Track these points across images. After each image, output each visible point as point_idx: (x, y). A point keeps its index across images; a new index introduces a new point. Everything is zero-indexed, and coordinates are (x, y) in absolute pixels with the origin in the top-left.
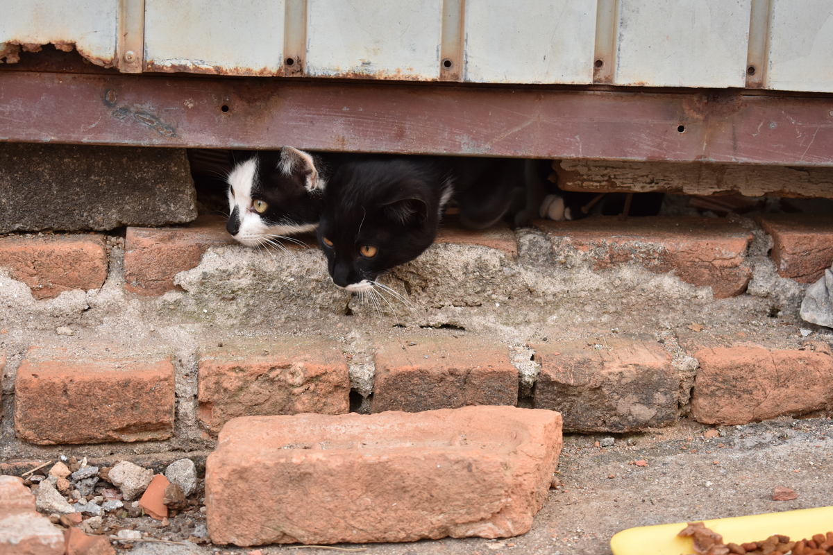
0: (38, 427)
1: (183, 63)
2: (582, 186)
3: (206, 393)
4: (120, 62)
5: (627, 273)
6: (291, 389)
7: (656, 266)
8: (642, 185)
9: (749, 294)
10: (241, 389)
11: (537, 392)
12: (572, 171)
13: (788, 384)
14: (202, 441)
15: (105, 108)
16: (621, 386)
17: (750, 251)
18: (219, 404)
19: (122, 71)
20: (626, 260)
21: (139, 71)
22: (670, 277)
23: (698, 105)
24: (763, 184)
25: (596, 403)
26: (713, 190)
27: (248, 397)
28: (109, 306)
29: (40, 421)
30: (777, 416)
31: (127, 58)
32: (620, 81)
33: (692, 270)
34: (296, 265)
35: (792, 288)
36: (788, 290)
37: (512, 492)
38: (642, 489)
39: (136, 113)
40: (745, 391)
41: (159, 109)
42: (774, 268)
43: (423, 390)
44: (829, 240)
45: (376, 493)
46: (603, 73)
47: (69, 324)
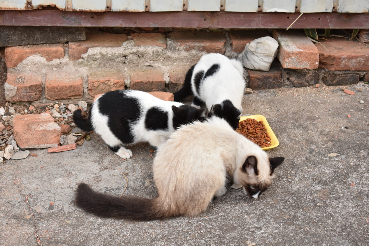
0: (51, 96)
1: (82, 9)
3: (90, 87)
5: (194, 52)
6: (110, 86)
7: (201, 50)
10: (98, 86)
11: (170, 85)
14: (90, 98)
15: (63, 18)
17: (225, 45)
18: (93, 90)
19: (67, 11)
20: (194, 48)
21: (71, 11)
23: (209, 15)
27: (100, 88)
28: (65, 63)
29: (52, 95)
31: (68, 8)
32: (189, 10)
33: (210, 50)
34: (111, 52)
36: (234, 55)
39: (71, 19)
41: (76, 18)
42: (231, 49)
43: (142, 86)
44: (245, 42)
46: (185, 7)
47: (56, 67)
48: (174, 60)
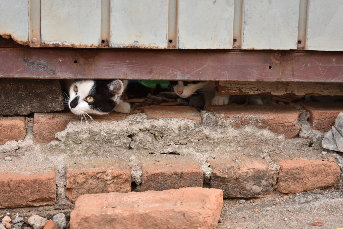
1: (57, 42)
2: (228, 92)
3: (70, 184)
4: (30, 43)
5: (248, 129)
6: (106, 182)
7: (260, 126)
8: (253, 91)
9: (300, 137)
10: (84, 182)
11: (212, 181)
12: (224, 86)
13: (318, 175)
14: (68, 205)
15: (24, 62)
16: (247, 178)
17: (300, 119)
18: (75, 189)
19: (31, 46)
20: (248, 124)
21: (38, 46)
22: (266, 130)
23: (277, 57)
24: (305, 90)
25: (237, 185)
26: (284, 93)
27: (88, 186)
28: (27, 147)
30: (314, 189)
31: (33, 41)
32: (244, 47)
33: (276, 127)
34: (107, 128)
35: (318, 134)
36: (316, 135)
37: (203, 225)
38: (258, 222)
39: (38, 64)
40: (300, 179)
41: (47, 62)
42: (310, 126)
43: (163, 181)
44: (333, 114)
45: (144, 227)
46: (237, 44)
47: (10, 156)
48: (214, 143)
